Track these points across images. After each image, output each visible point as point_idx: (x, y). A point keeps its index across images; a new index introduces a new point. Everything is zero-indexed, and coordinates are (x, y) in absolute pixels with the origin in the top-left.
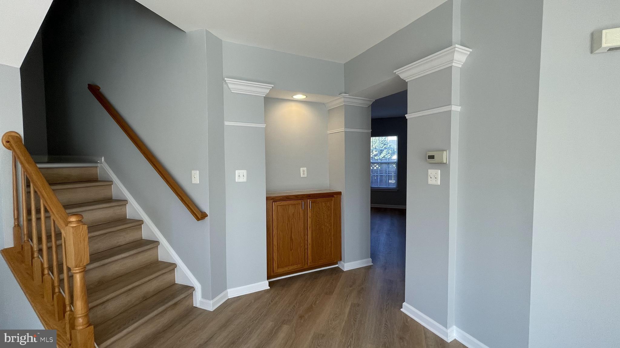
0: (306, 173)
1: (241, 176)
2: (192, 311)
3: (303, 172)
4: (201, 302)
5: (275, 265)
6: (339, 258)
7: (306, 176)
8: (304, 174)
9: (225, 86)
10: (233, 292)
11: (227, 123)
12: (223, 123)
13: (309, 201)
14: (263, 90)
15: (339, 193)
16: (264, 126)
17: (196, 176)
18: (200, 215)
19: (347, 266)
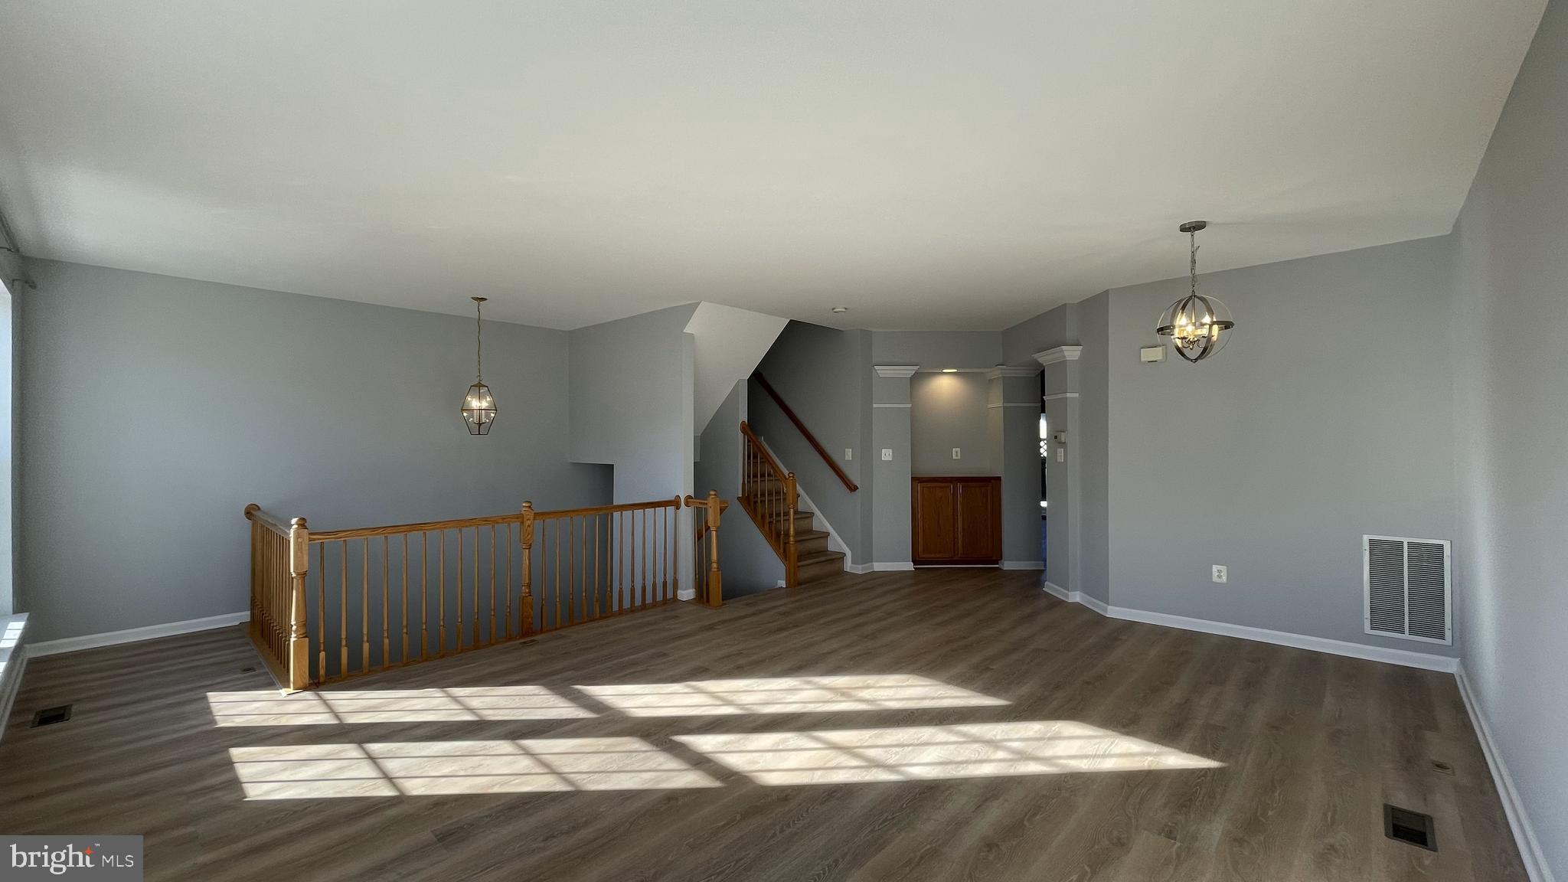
0: (959, 455)
1: (887, 455)
2: (841, 573)
3: (956, 453)
4: (851, 567)
5: (920, 549)
6: (997, 557)
7: (959, 457)
8: (957, 456)
9: (874, 371)
10: (879, 567)
11: (875, 406)
12: (872, 406)
13: (960, 486)
14: (909, 371)
15: (999, 479)
16: (909, 406)
17: (849, 454)
18: (853, 488)
19: (1007, 565)
